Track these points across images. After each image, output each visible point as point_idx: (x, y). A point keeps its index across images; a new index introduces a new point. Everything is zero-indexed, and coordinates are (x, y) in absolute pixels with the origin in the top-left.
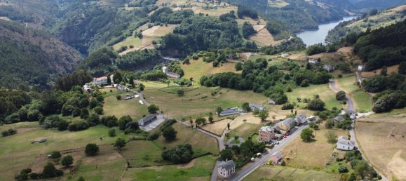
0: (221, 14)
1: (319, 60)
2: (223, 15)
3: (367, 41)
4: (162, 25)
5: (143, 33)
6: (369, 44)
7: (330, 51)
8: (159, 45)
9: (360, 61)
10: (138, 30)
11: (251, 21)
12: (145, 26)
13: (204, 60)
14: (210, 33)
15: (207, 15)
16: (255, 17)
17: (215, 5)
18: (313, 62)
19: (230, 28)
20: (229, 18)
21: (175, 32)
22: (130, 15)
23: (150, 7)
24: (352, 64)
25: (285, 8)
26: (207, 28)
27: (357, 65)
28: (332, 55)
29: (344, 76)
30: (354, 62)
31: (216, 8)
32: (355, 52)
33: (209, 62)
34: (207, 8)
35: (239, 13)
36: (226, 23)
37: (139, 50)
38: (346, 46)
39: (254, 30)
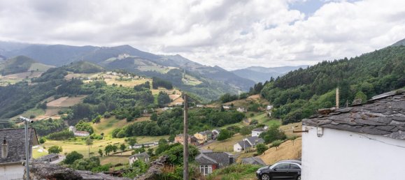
0: (135, 85)
1: (232, 105)
2: (137, 86)
3: (272, 86)
4: (70, 97)
5: (48, 105)
6: (274, 87)
7: (241, 98)
8: (66, 115)
9: (269, 103)
10: (42, 103)
11: (167, 91)
12: (52, 98)
13: (117, 118)
14: (124, 102)
15: (121, 86)
16: (170, 87)
17: (129, 77)
18: (227, 107)
19: (145, 97)
20: (144, 88)
21: (85, 102)
22: (34, 89)
23: (57, 81)
24: (261, 105)
25: (199, 86)
26: (121, 97)
27: (266, 106)
28: (243, 101)
29: (255, 114)
30: (264, 104)
31: (130, 80)
32: (263, 96)
33: (123, 118)
34: (121, 80)
35: (154, 84)
36: (141, 92)
37: (41, 121)
38: (255, 94)
39: (169, 99)
